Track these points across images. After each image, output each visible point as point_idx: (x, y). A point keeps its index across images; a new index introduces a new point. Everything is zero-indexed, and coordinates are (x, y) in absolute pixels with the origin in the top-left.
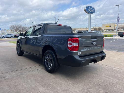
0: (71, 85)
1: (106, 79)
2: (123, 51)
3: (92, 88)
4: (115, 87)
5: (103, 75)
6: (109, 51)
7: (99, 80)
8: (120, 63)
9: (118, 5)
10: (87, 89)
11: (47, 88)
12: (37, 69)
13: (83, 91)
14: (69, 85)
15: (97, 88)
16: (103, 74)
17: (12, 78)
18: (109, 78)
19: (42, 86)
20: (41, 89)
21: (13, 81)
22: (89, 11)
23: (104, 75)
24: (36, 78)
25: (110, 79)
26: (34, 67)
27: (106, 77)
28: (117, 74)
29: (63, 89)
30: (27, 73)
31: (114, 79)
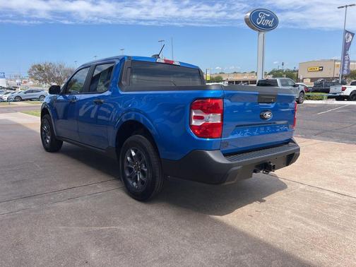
0: (186, 241)
1: (297, 223)
2: (354, 140)
3: (249, 252)
4: (321, 251)
5: (286, 211)
6: (314, 141)
7: (273, 227)
8: (341, 177)
9: (346, 6)
10: (234, 254)
11: (113, 250)
12: (92, 192)
13: (222, 262)
14: (181, 242)
15: (266, 252)
16: (286, 209)
17: (13, 219)
18: (304, 223)
19: (98, 244)
20: (93, 254)
21: (14, 229)
22: (259, 24)
23: (289, 212)
24: (86, 220)
25: (308, 225)
26: (85, 187)
27: (296, 220)
28: (330, 210)
29: (161, 255)
30: (59, 204)
31: (318, 225)
